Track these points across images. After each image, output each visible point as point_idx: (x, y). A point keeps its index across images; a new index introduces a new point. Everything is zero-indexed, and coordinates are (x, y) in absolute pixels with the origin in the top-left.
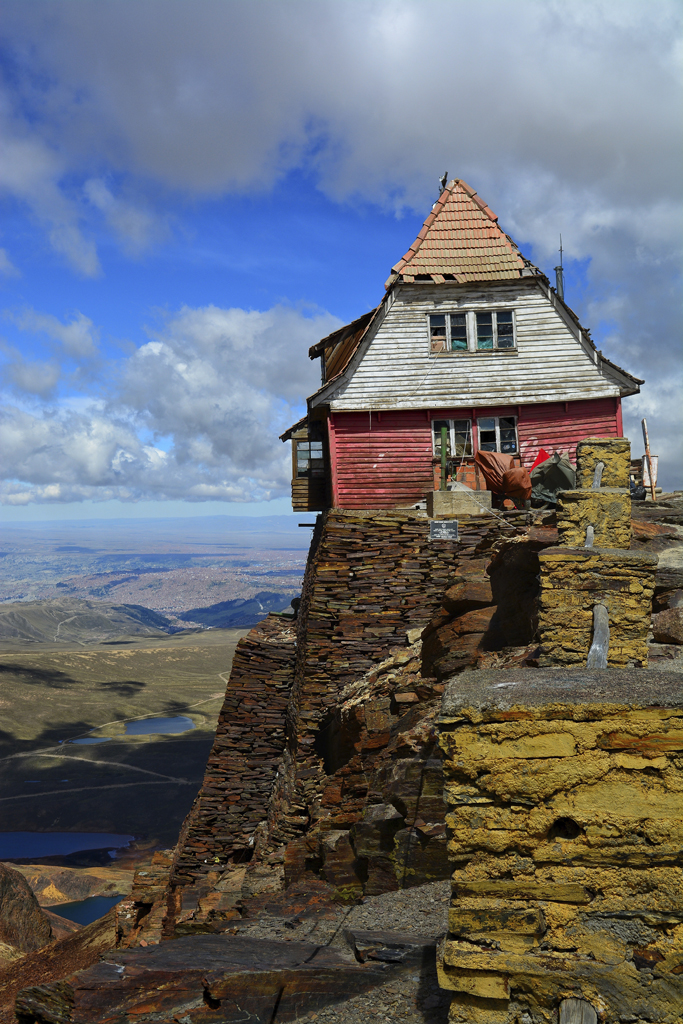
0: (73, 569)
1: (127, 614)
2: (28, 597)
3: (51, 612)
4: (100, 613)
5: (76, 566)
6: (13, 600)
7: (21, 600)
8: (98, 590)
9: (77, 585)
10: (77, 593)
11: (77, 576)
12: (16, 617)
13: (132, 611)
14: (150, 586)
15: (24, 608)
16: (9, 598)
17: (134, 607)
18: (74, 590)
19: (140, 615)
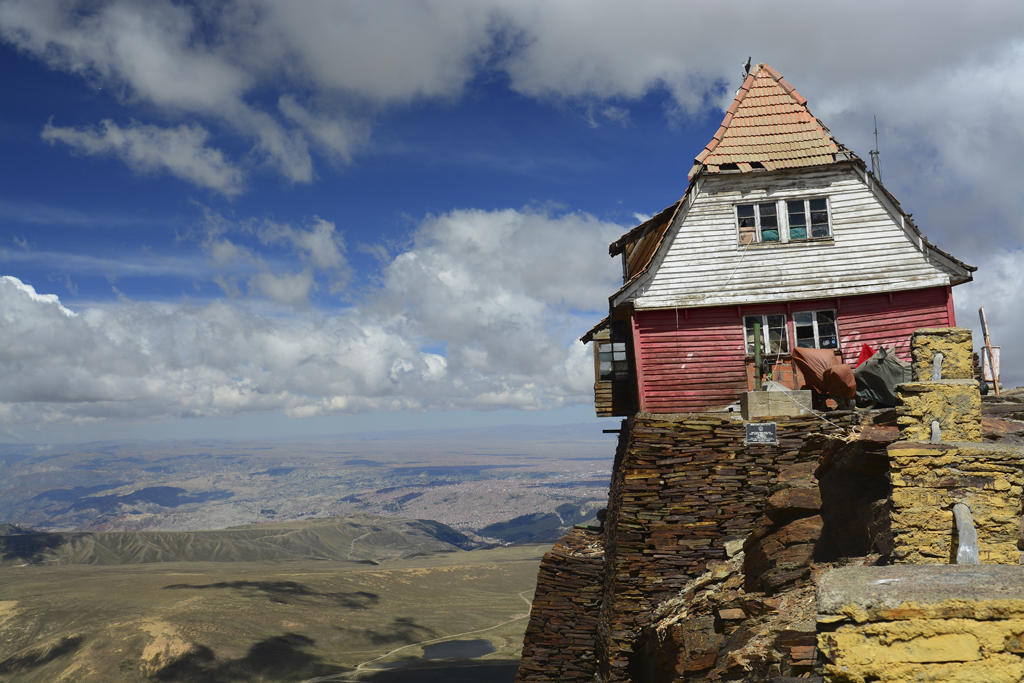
0: (366, 483)
1: (422, 529)
2: (321, 513)
3: (344, 528)
4: (395, 529)
5: (370, 481)
6: (306, 516)
7: (314, 516)
8: (392, 505)
9: (371, 500)
10: (370, 509)
11: (371, 491)
12: (309, 534)
13: (427, 527)
14: (446, 500)
15: (317, 525)
16: (302, 515)
17: (429, 522)
18: (367, 505)
19: (435, 531)
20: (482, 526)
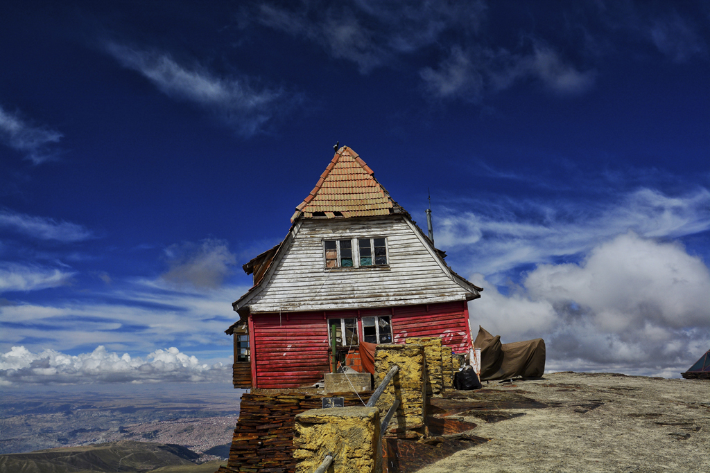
0: (132, 420)
1: (169, 451)
2: (100, 440)
3: (115, 450)
4: (149, 450)
5: (134, 418)
6: (89, 443)
7: (94, 443)
8: (149, 434)
9: (135, 431)
10: (134, 437)
11: (135, 425)
12: (90, 455)
13: (172, 448)
14: (185, 431)
15: (97, 448)
16: (87, 441)
17: (174, 446)
18: (132, 435)
19: (177, 452)
20: (209, 448)
